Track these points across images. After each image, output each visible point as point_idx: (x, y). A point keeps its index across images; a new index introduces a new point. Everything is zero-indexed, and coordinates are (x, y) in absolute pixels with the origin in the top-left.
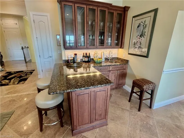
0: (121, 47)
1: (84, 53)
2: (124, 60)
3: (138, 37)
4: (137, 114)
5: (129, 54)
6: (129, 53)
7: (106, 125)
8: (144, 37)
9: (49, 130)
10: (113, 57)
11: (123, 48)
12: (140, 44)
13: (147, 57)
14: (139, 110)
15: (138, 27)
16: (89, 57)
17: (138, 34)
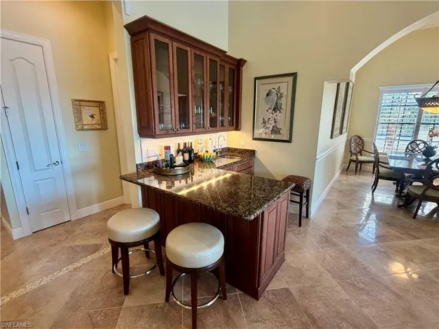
0: (237, 128)
1: (179, 144)
2: (246, 150)
3: (270, 111)
4: (300, 230)
5: (254, 139)
6: (255, 137)
7: (284, 261)
8: (280, 112)
9: (208, 318)
10: (223, 147)
11: (240, 130)
12: (275, 122)
13: (289, 141)
14: (300, 225)
15: (267, 95)
16: (190, 151)
17: (269, 106)
